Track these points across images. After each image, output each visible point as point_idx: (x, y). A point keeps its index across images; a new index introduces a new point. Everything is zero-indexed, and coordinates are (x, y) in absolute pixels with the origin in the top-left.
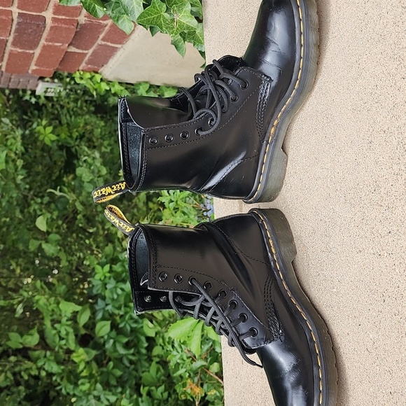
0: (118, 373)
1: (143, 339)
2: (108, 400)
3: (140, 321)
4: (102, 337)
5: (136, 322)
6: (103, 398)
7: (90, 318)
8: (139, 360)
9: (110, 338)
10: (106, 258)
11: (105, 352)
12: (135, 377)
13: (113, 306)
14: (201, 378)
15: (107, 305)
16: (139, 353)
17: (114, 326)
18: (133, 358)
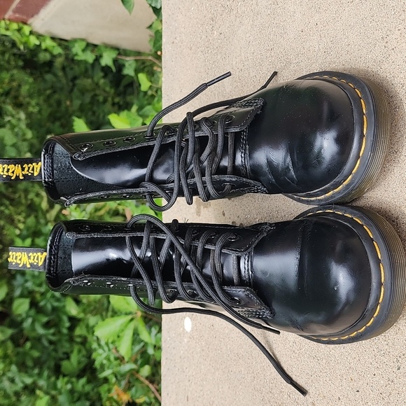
0: (36, 354)
1: (65, 318)
2: (23, 382)
3: (63, 299)
4: (20, 315)
5: (58, 300)
6: (17, 380)
7: (8, 294)
8: (60, 340)
9: (28, 316)
10: (28, 230)
11: (22, 330)
12: (55, 358)
13: (34, 283)
14: (129, 382)
15: (26, 281)
16: (59, 332)
17: (34, 304)
18: (53, 338)
